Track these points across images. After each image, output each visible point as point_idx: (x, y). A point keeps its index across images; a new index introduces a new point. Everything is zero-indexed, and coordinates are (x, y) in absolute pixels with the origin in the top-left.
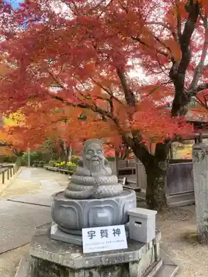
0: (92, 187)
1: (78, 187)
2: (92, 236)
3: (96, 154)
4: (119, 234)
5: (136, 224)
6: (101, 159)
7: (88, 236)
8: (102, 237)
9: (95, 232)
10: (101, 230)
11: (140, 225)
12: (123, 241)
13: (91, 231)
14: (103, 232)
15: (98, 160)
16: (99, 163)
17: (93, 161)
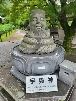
0: (35, 46)
1: (26, 45)
3: (39, 21)
5: (64, 74)
6: (43, 26)
7: (30, 82)
8: (40, 82)
9: (35, 79)
10: (40, 78)
11: (68, 75)
12: (55, 86)
13: (33, 79)
14: (41, 79)
15: (41, 26)
16: (41, 29)
17: (37, 26)
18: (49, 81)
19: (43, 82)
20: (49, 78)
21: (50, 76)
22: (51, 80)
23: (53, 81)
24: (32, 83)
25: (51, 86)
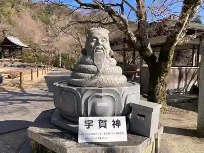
2: (89, 125)
3: (100, 42)
4: (118, 126)
5: (138, 117)
7: (85, 125)
8: (100, 127)
9: (92, 121)
10: (100, 120)
11: (144, 119)
12: (123, 133)
13: (89, 121)
14: (102, 122)
15: (102, 49)
17: (96, 49)
18: (114, 125)
19: (105, 127)
20: (114, 121)
21: (116, 118)
22: (117, 123)
23: (120, 125)
24: (88, 127)
25: (117, 133)
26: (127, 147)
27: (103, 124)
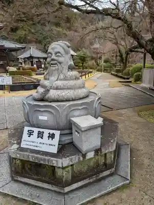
2: (30, 134)
4: (52, 139)
5: (76, 133)
7: (28, 134)
8: (38, 137)
9: (33, 131)
10: (39, 132)
11: (78, 135)
12: (55, 145)
13: (31, 130)
16: (57, 67)
17: (52, 64)
18: (49, 137)
19: (42, 138)
20: (49, 134)
21: (52, 132)
22: (52, 136)
23: (54, 138)
25: (50, 145)
26: (52, 159)
27: (40, 135)
